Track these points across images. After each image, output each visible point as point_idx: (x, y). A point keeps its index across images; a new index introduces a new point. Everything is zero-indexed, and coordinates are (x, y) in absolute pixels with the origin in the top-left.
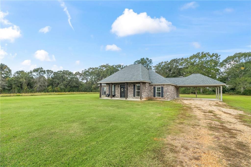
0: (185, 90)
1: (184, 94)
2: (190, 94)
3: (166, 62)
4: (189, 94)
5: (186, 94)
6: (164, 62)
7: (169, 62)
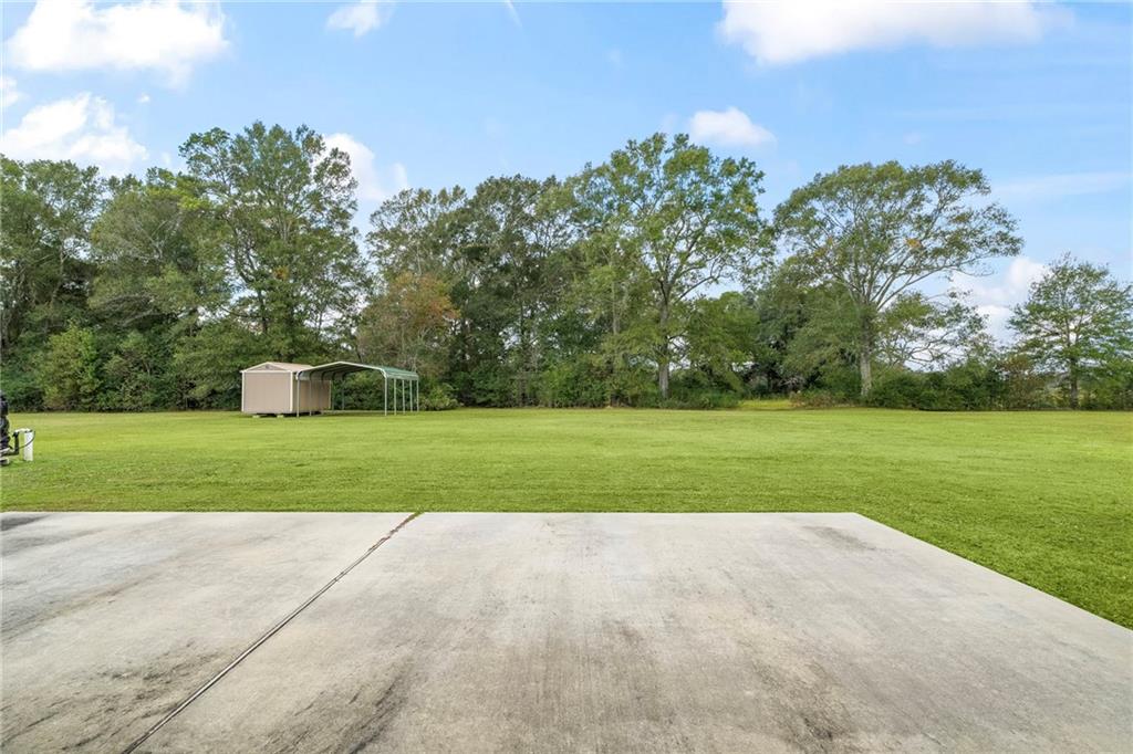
0: (576, 378)
1: (567, 406)
2: (604, 406)
3: (450, 192)
4: (598, 404)
5: (584, 405)
6: (436, 192)
7: (471, 194)
